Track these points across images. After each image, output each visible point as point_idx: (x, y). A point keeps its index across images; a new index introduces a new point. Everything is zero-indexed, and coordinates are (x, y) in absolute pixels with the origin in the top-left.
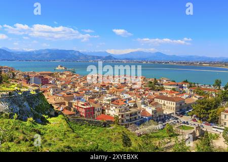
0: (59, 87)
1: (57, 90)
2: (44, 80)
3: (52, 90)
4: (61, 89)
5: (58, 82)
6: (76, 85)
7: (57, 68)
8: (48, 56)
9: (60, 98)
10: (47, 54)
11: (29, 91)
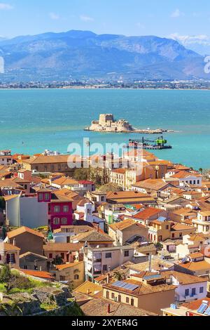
0: (115, 235)
1: (109, 255)
2: (57, 209)
3: (90, 255)
4: (126, 253)
5: (108, 213)
6: (177, 227)
7: (93, 127)
8: (52, 63)
9: (124, 297)
10: (45, 55)
11: (37, 303)
